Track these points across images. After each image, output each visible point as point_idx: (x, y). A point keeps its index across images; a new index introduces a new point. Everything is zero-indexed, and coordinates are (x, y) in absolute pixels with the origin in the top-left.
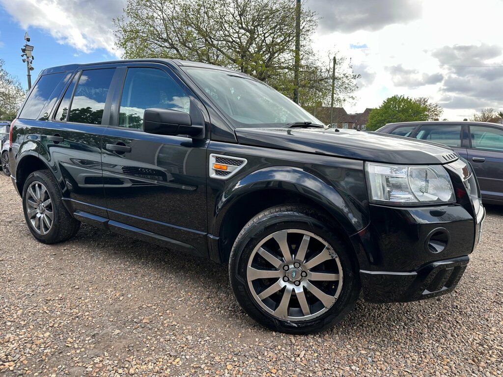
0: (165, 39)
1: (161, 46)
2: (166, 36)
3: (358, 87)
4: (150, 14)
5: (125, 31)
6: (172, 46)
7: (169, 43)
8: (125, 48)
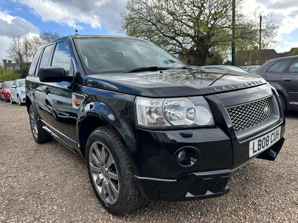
0: (149, 20)
1: (147, 25)
2: (149, 18)
3: (277, 35)
4: (140, 7)
5: (127, 19)
6: (153, 24)
7: (151, 22)
8: (127, 29)
